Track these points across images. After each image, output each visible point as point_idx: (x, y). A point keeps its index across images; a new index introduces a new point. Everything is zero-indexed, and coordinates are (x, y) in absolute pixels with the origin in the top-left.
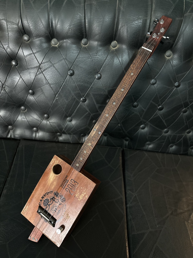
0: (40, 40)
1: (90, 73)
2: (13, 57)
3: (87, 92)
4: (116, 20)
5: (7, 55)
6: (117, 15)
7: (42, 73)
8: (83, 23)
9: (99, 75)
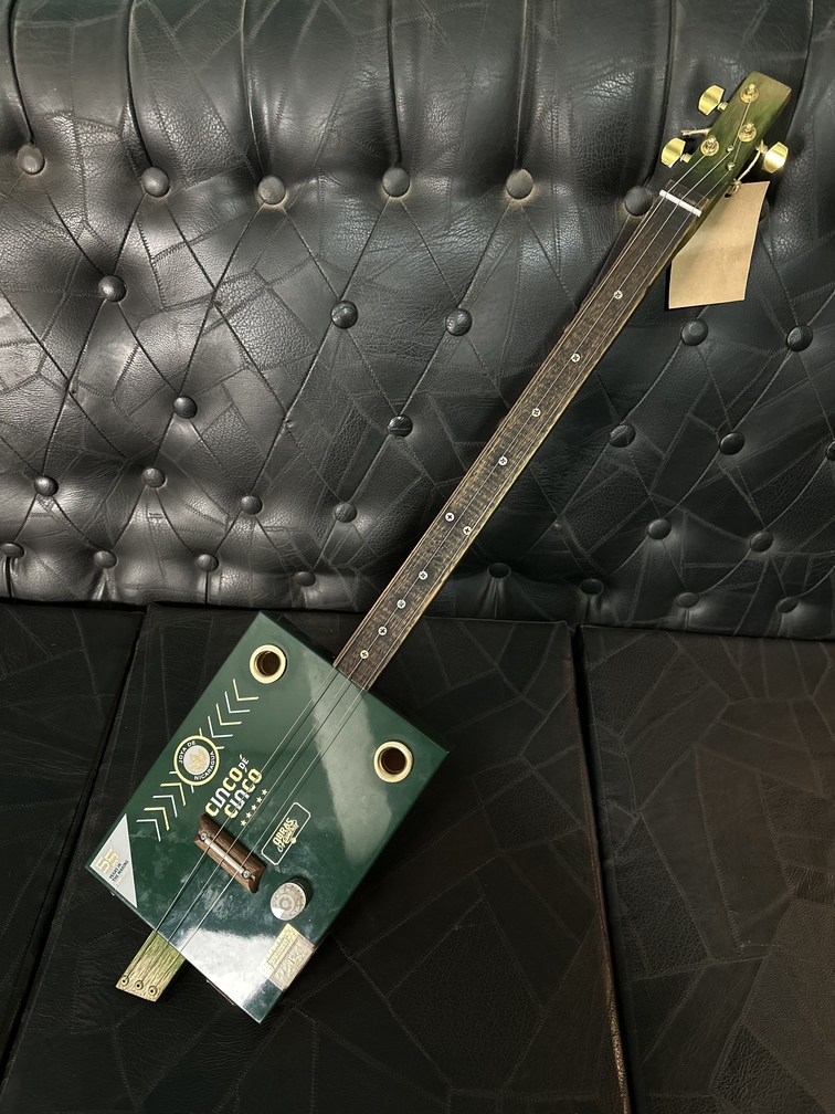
0: (212, 187)
1: (424, 309)
2: (104, 263)
3: (415, 390)
4: (523, 81)
5: (82, 258)
6: (526, 60)
7: (226, 321)
8: (387, 105)
9: (461, 318)
